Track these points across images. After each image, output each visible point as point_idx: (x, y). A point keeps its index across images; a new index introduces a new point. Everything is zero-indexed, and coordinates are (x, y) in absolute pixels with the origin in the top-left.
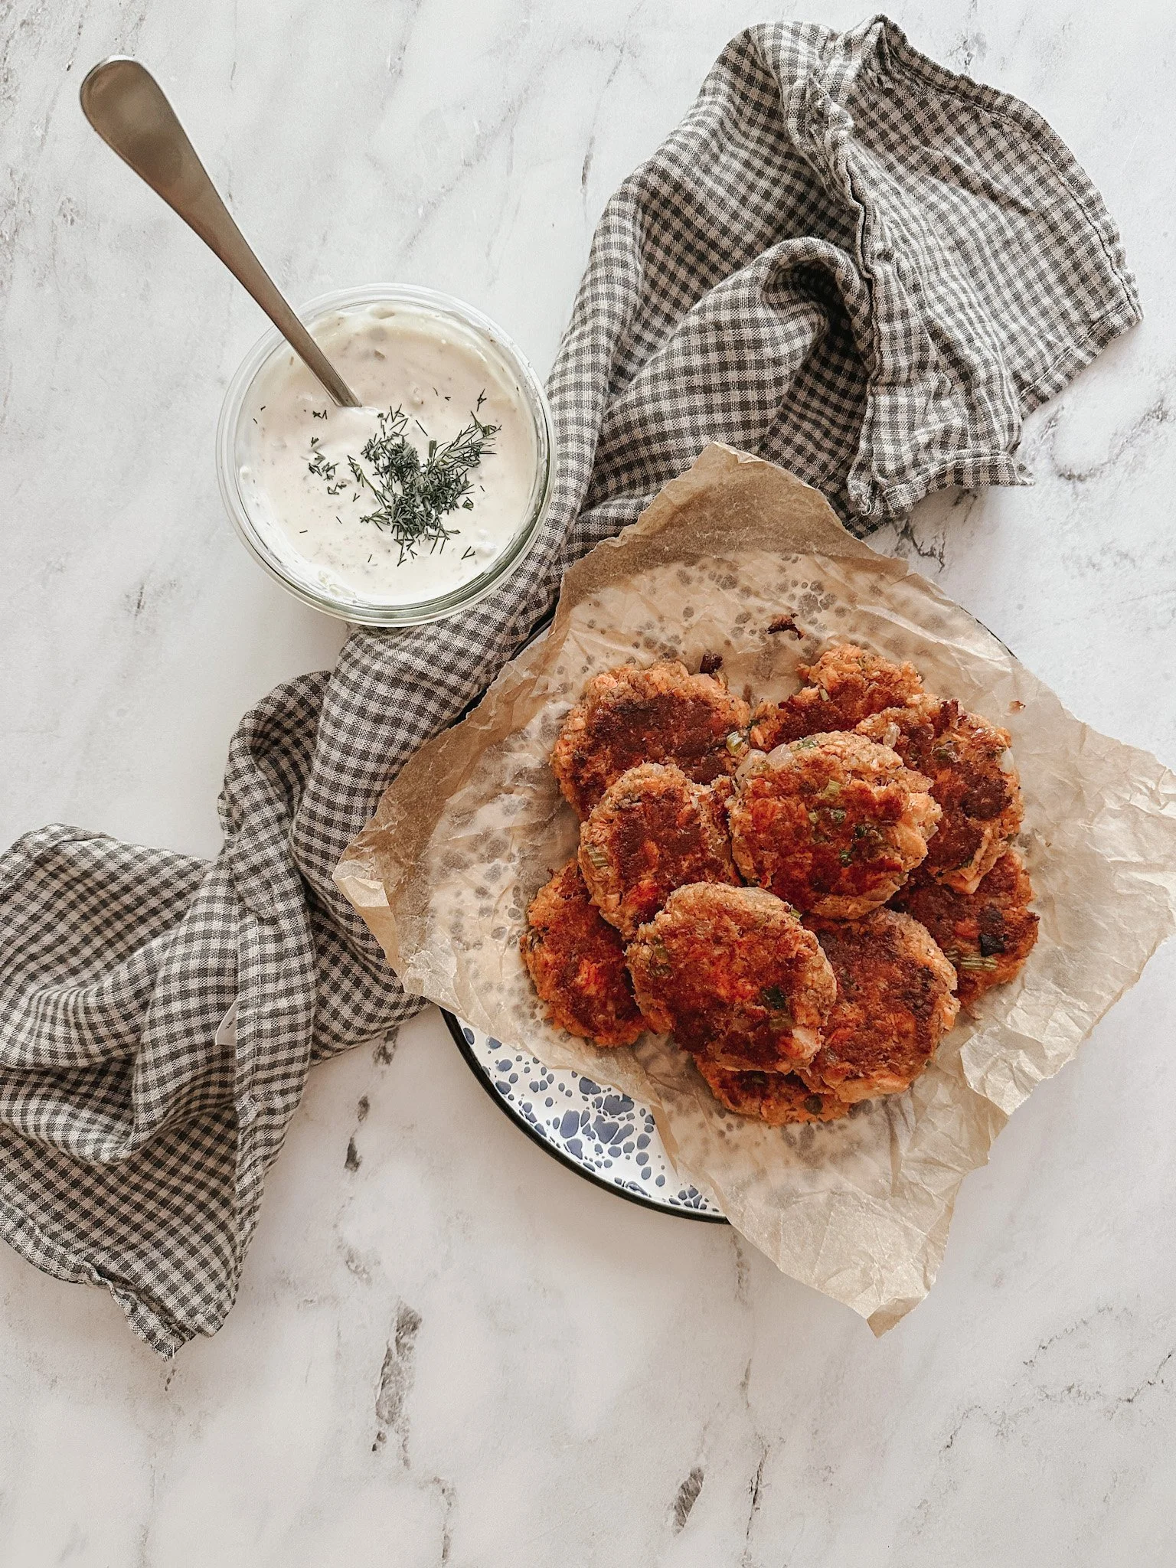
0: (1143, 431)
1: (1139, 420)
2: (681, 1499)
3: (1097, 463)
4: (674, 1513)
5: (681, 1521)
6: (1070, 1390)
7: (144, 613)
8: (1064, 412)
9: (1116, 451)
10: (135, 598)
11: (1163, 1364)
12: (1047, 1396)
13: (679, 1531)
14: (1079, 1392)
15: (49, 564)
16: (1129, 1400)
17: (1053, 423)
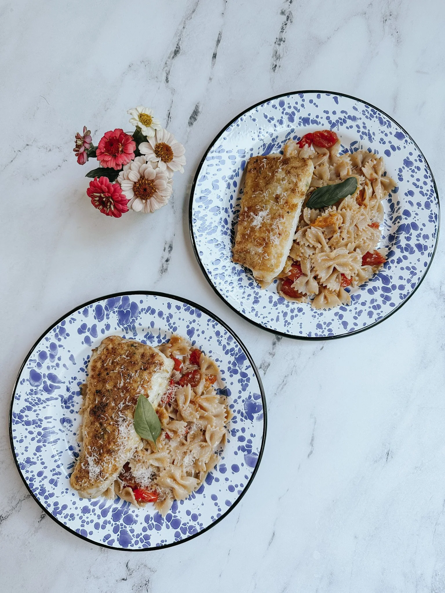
0: (8, 512)
1: (9, 517)
2: (197, 115)
3: (26, 500)
4: (199, 110)
5: (197, 107)
6: (50, 150)
7: (386, 451)
8: (38, 520)
9: (19, 505)
10: (389, 457)
11: (14, 158)
12: (59, 148)
13: (198, 103)
14: (46, 149)
15: (420, 470)
16: (28, 145)
17: (43, 516)
